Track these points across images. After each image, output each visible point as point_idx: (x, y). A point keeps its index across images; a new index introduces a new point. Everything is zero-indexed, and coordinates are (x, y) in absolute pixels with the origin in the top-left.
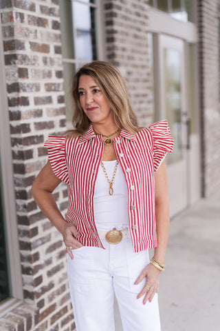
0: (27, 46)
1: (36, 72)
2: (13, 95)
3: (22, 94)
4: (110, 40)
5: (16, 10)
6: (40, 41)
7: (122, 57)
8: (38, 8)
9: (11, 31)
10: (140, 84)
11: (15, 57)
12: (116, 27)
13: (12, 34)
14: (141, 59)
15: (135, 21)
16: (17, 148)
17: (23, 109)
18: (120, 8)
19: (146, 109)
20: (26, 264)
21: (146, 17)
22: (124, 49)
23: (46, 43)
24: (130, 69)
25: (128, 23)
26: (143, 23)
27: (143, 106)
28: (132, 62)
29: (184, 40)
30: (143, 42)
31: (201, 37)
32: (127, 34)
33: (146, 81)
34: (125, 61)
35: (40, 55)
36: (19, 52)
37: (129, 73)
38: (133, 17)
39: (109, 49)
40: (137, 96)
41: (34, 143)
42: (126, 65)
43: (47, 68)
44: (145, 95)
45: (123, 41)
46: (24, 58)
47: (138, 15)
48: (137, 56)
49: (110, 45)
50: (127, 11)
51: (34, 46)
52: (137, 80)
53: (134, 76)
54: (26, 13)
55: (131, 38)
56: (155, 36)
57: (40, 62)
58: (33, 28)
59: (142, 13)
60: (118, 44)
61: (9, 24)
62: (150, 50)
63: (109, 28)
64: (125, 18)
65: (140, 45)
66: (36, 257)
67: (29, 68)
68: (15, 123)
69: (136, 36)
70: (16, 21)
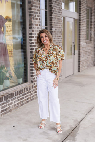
0: (34, 24)
1: (36, 30)
2: (31, 36)
3: (33, 35)
4: (51, 20)
5: (32, 17)
6: (36, 23)
7: (54, 25)
8: (36, 16)
9: (31, 21)
10: (59, 33)
11: (32, 27)
12: (52, 17)
13: (31, 22)
14: (60, 26)
15: (58, 14)
16: (31, 48)
17: (33, 39)
18: (54, 11)
19: (60, 40)
20: (32, 74)
21: (61, 13)
22: (54, 23)
23: (38, 24)
24: (56, 28)
25: (56, 15)
26: (61, 15)
27: (60, 39)
28: (57, 26)
29: (74, 18)
30: (60, 20)
31: (80, 17)
32: (56, 18)
33: (61, 32)
34: (55, 26)
35: (36, 27)
36: (33, 26)
37: (56, 30)
38: (57, 13)
39: (50, 23)
40: (58, 36)
41: (34, 47)
42: (55, 27)
43: (38, 30)
44: (60, 36)
45: (54, 20)
46: (34, 27)
47: (59, 12)
48: (58, 24)
49: (51, 21)
50: (56, 11)
51: (35, 24)
52: (58, 32)
53: (57, 30)
54: (34, 17)
55: (57, 19)
56: (64, 18)
57: (36, 28)
58: (35, 20)
59: (60, 11)
60: (53, 21)
61: (31, 20)
62: (62, 22)
63: (51, 17)
64: (55, 14)
65: (59, 21)
66: (34, 73)
67: (34, 29)
68: (31, 42)
69: (58, 19)
70: (32, 19)
